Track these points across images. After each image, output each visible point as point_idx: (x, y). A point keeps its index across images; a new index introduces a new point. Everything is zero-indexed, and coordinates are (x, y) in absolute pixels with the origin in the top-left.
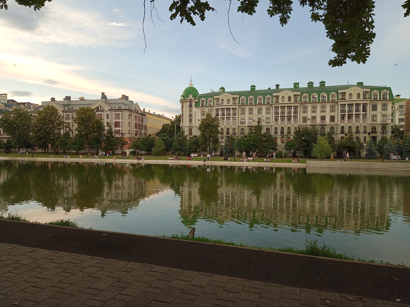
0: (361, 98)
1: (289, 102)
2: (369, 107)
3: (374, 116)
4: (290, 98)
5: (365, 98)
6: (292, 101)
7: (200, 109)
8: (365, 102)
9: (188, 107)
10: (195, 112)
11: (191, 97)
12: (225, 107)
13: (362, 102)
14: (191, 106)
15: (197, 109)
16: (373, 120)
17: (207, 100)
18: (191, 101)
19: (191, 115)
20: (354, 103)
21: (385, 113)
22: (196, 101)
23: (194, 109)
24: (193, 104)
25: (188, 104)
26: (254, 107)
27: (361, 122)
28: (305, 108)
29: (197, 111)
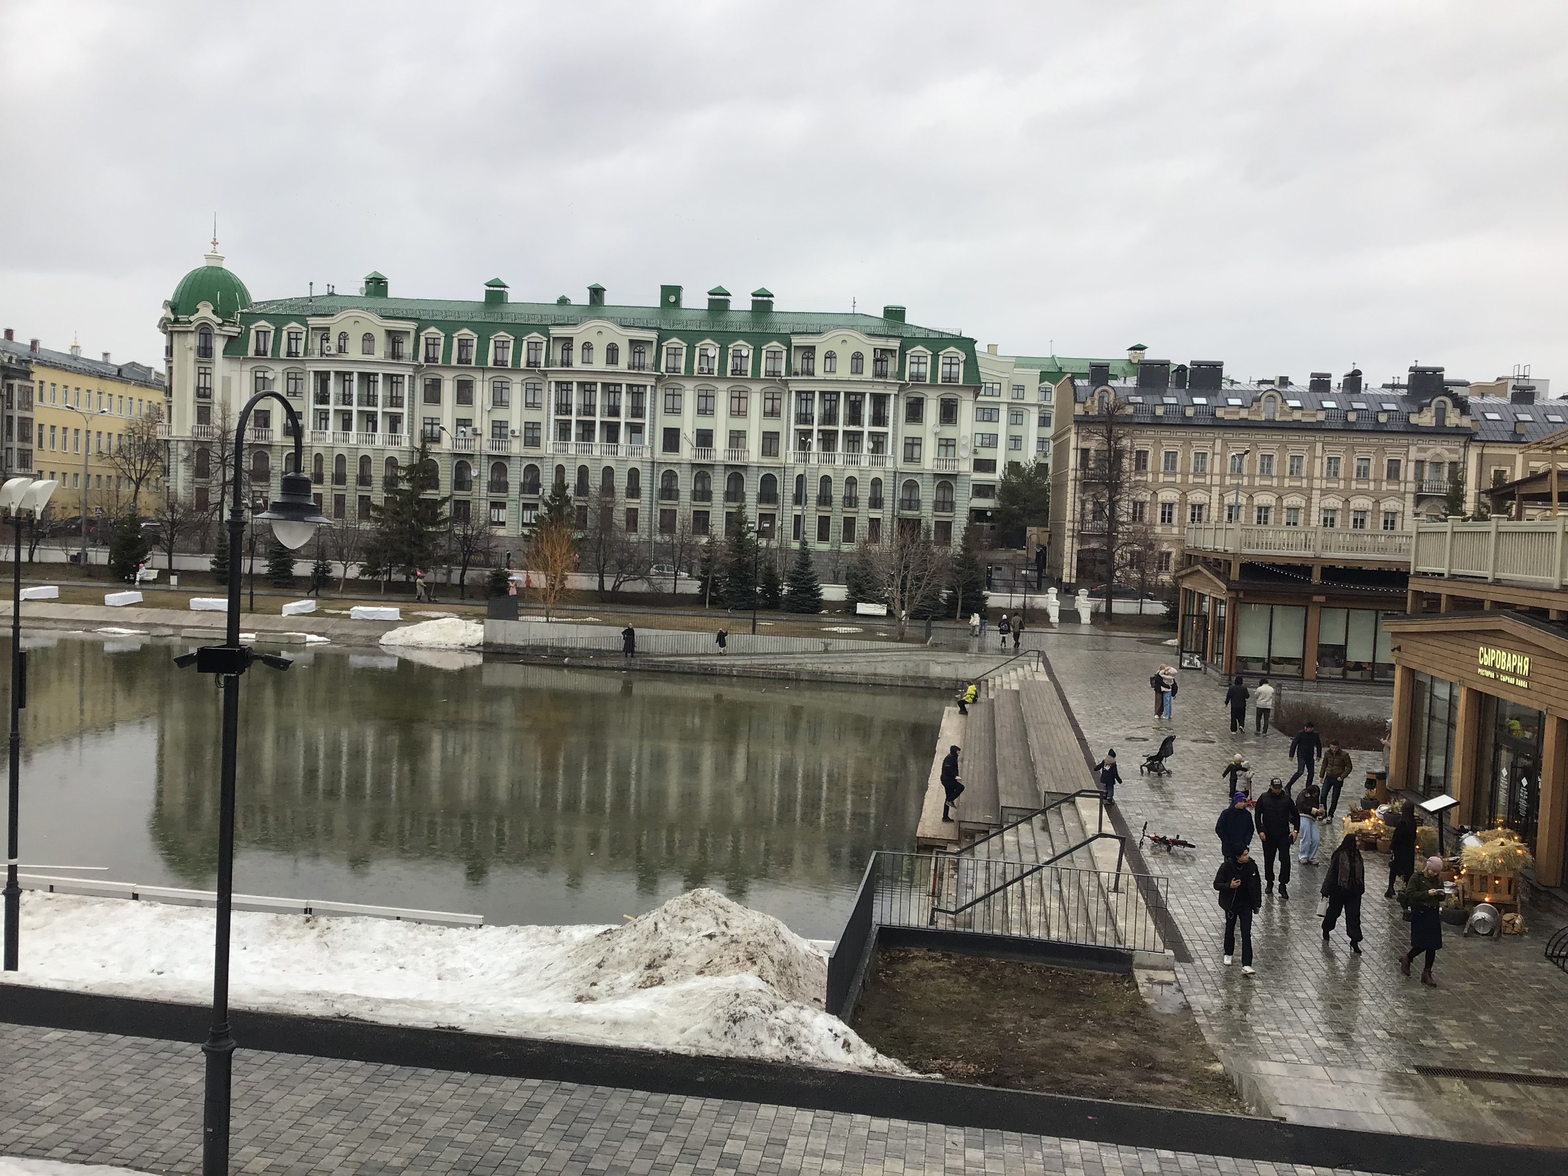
0: (868, 372)
1: (610, 369)
2: (895, 409)
3: (913, 445)
4: (612, 352)
5: (880, 374)
6: (623, 364)
7: (248, 367)
8: (879, 390)
9: (192, 356)
10: (227, 381)
11: (205, 311)
12: (356, 369)
13: (868, 390)
14: (205, 351)
15: (236, 366)
16: (909, 458)
17: (278, 331)
18: (205, 331)
19: (203, 393)
20: (842, 389)
21: (949, 432)
22: (234, 330)
23: (220, 365)
24: (219, 345)
25: (193, 341)
26: (478, 376)
27: (865, 462)
28: (675, 395)
29: (235, 377)
